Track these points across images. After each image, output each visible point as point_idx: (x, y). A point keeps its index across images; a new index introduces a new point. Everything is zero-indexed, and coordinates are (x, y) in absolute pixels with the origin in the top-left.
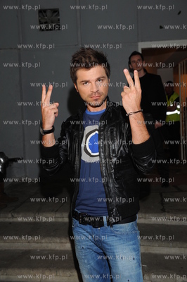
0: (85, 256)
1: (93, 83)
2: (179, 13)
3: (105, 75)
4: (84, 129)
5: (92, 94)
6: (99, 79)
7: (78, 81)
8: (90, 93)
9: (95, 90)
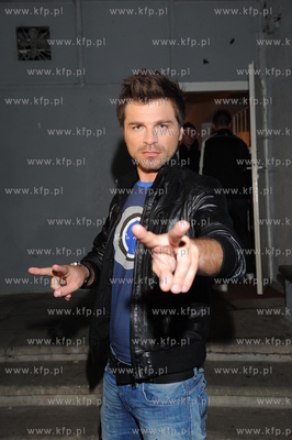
1: (150, 127)
2: (232, 42)
3: (173, 118)
5: (145, 147)
6: (160, 124)
7: (126, 122)
8: (142, 144)
9: (150, 141)
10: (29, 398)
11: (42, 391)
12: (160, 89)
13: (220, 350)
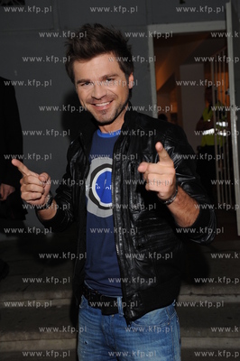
0: (86, 355)
4: (90, 163)
10: (14, 343)
11: (26, 337)
12: (100, 45)
13: (201, 292)
